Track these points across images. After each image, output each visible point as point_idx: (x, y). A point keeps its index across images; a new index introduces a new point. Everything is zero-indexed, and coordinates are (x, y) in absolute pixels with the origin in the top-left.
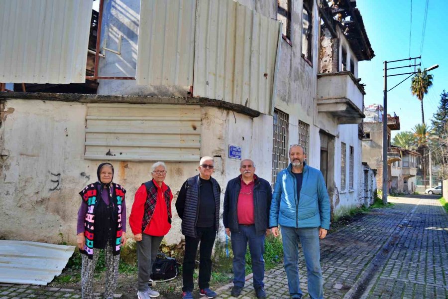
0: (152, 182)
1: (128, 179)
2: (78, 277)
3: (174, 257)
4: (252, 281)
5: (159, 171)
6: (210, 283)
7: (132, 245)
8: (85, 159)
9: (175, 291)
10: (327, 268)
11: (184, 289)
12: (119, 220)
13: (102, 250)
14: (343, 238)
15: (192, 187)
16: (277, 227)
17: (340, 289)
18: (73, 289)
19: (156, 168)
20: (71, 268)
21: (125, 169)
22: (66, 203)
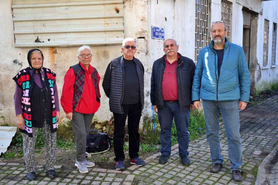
0: (80, 65)
1: (58, 64)
2: (21, 152)
3: (106, 132)
4: (178, 150)
5: (84, 54)
6: (139, 153)
7: (67, 124)
8: (16, 47)
9: (109, 161)
10: (247, 137)
11: (116, 159)
12: (53, 102)
13: (41, 129)
14: (263, 110)
15: (116, 67)
16: (199, 100)
17: (259, 155)
18: (19, 163)
19: (81, 52)
20: (15, 146)
21: (55, 54)
22: (4, 88)
